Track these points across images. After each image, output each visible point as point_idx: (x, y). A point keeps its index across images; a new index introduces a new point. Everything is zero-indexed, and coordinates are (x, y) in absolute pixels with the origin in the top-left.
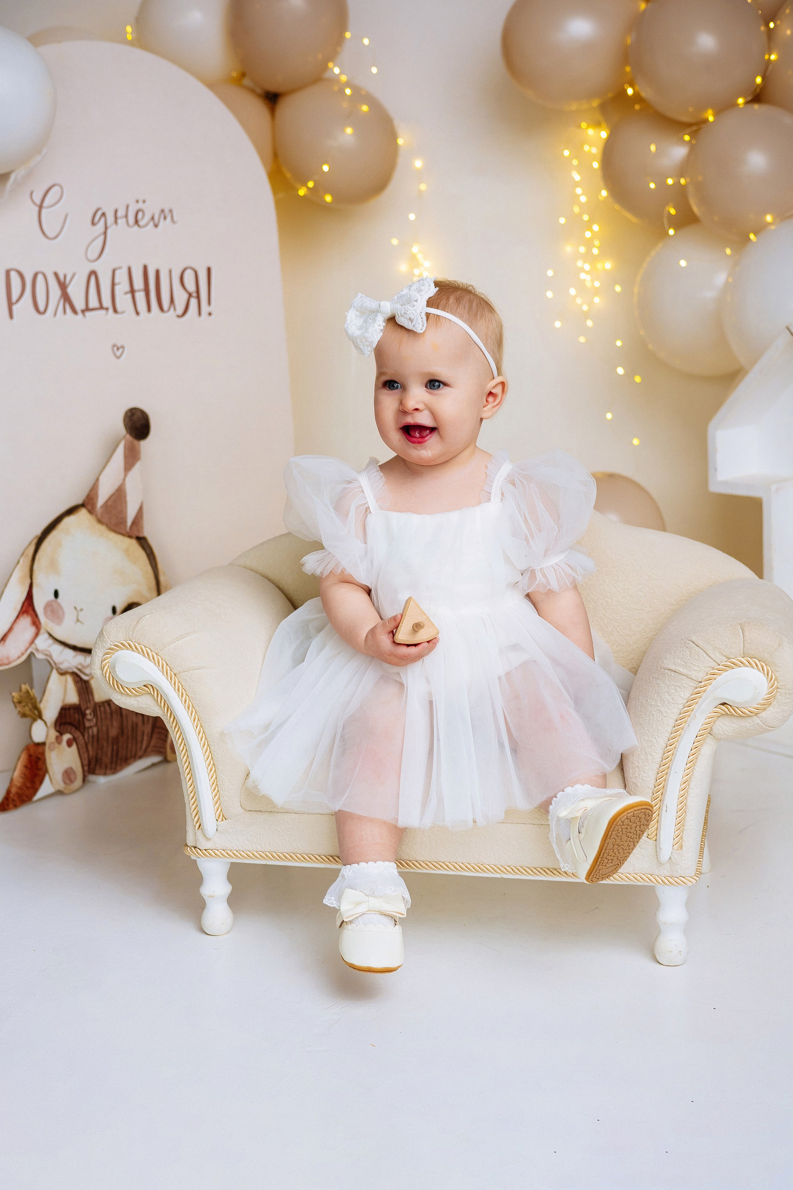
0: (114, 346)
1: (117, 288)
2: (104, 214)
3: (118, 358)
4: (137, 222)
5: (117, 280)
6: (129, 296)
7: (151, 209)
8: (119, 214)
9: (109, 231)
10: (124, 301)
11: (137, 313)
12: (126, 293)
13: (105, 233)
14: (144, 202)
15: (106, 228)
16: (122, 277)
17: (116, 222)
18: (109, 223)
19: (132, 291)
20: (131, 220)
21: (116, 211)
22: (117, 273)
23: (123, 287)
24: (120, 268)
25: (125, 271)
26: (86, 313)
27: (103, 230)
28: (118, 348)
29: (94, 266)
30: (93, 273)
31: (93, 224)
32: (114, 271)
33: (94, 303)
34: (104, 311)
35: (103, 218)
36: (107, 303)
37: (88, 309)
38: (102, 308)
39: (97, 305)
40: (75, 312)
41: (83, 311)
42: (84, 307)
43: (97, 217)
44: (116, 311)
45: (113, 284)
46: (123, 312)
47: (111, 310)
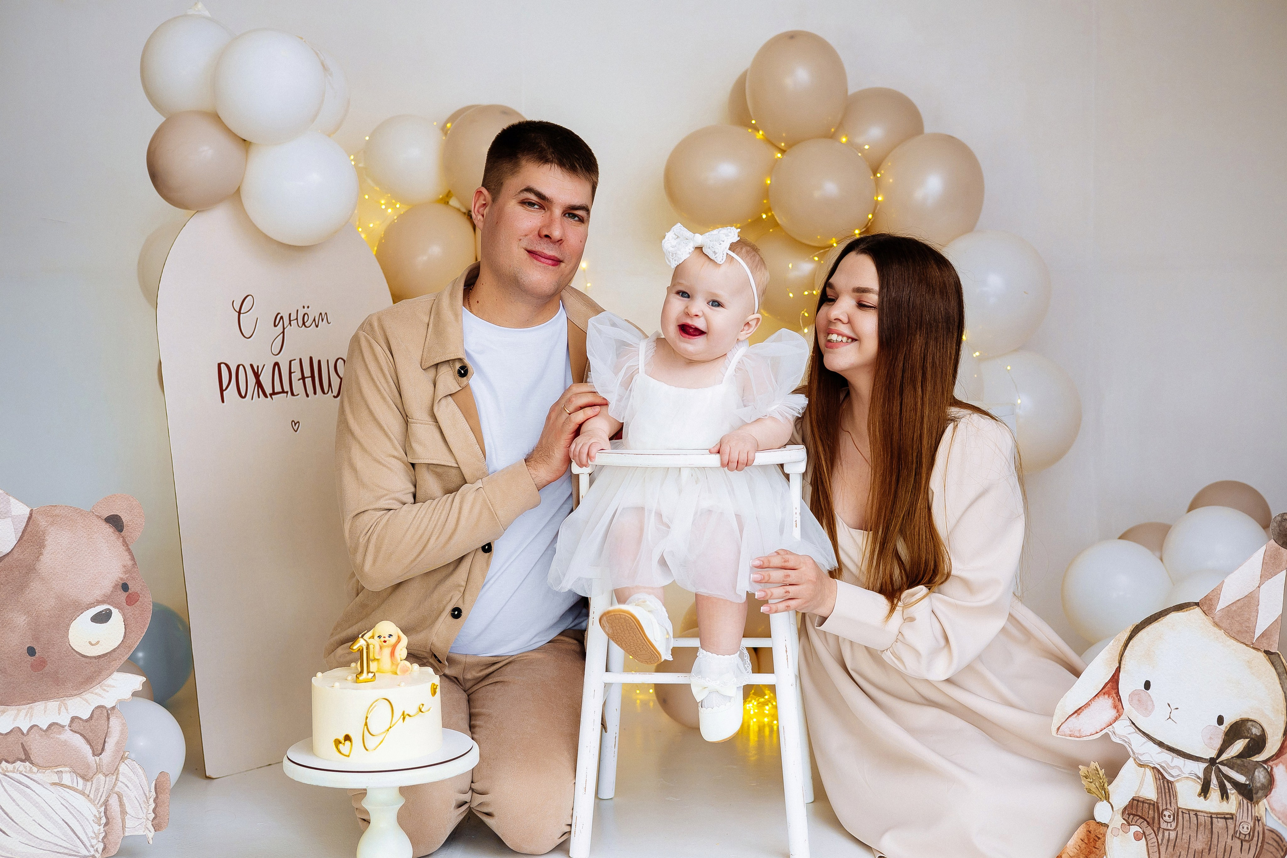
0: (293, 421)
1: (292, 374)
2: (282, 318)
3: (296, 431)
4: (303, 323)
5: (292, 371)
6: (301, 381)
7: (313, 313)
8: (291, 319)
9: (285, 330)
10: (298, 386)
11: (307, 396)
12: (299, 380)
13: (283, 332)
14: (309, 307)
15: (284, 329)
16: (296, 367)
17: (290, 323)
18: (285, 327)
19: (303, 378)
20: (300, 322)
21: (290, 315)
22: (292, 362)
23: (297, 375)
24: (295, 360)
25: (298, 361)
26: (273, 396)
27: (282, 331)
28: (295, 423)
29: (276, 359)
30: (277, 364)
31: (275, 326)
32: (290, 362)
33: (278, 388)
34: (286, 394)
35: (282, 320)
36: (287, 388)
37: (274, 393)
38: (283, 392)
39: (281, 390)
40: (266, 396)
41: (271, 395)
42: (271, 392)
43: (278, 320)
44: (293, 394)
45: (290, 373)
46: (298, 395)
47: (289, 393)
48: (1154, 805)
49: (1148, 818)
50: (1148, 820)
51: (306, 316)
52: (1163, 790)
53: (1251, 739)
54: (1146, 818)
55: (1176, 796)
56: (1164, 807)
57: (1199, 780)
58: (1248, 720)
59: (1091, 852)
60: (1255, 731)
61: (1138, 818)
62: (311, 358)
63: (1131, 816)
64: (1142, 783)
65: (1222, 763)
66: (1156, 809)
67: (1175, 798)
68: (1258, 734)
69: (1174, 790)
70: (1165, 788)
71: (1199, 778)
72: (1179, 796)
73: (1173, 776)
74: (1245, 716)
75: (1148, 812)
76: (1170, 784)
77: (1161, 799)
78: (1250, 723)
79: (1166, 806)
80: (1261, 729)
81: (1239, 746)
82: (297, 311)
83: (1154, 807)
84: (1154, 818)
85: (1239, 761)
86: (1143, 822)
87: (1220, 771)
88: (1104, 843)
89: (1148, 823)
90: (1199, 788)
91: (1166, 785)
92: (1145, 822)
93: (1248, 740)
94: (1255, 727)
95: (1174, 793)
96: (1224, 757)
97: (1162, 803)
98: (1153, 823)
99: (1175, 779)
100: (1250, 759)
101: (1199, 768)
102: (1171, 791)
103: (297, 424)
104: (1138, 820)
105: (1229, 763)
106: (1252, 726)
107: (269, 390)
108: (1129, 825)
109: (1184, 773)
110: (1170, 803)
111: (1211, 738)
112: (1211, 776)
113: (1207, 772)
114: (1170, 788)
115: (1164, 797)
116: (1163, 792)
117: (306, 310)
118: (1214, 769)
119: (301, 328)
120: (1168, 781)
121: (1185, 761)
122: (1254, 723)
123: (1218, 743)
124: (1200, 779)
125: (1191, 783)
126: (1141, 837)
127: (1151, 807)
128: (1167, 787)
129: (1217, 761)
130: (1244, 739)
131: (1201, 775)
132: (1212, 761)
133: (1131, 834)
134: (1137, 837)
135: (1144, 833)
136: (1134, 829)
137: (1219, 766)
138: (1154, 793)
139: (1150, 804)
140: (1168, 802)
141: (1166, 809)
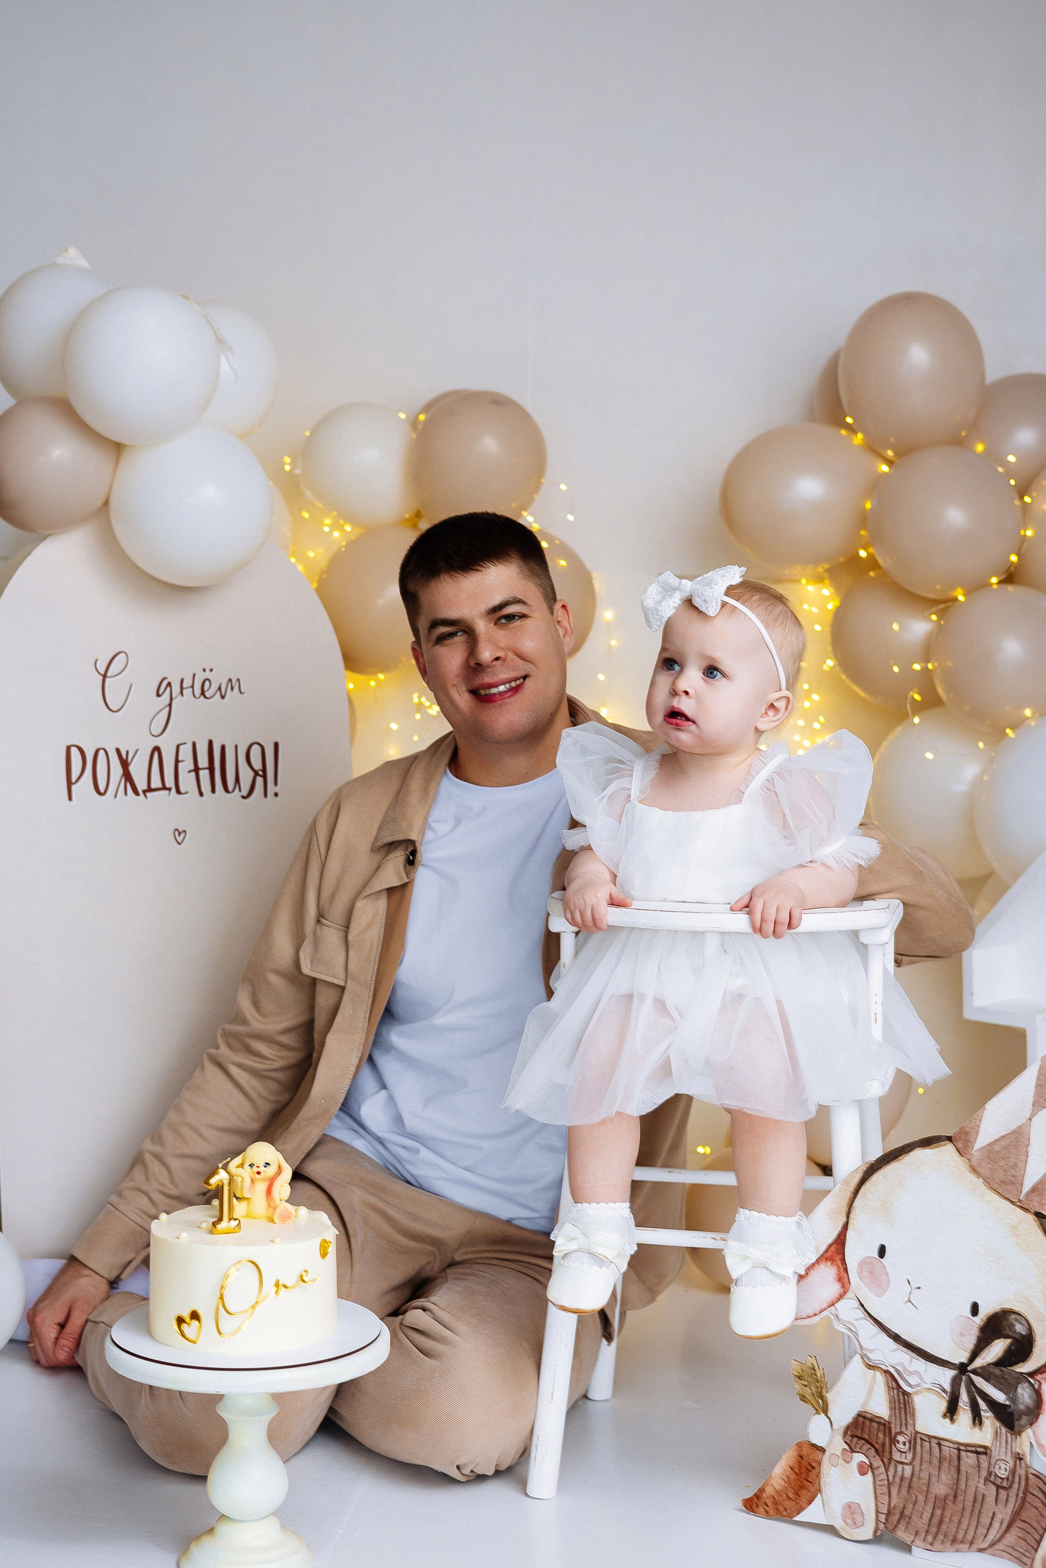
0: (176, 829)
2: (170, 685)
3: (179, 844)
4: (203, 693)
6: (193, 773)
7: (218, 679)
8: (184, 687)
9: (175, 704)
11: (201, 793)
12: (188, 773)
13: (170, 706)
14: (211, 670)
15: (172, 700)
16: (187, 753)
17: (182, 694)
18: (174, 694)
19: (197, 769)
20: (198, 692)
21: (182, 680)
22: (182, 747)
23: (187, 765)
24: (186, 743)
25: (190, 745)
26: (148, 794)
27: (168, 702)
28: (179, 833)
29: (157, 742)
30: (157, 749)
31: (158, 695)
32: (178, 747)
33: (156, 783)
34: (167, 792)
35: (169, 689)
36: (170, 782)
37: (150, 789)
38: (164, 788)
39: (160, 785)
40: (136, 793)
41: (144, 792)
42: (145, 787)
43: (163, 687)
44: (178, 792)
45: (177, 761)
46: (186, 793)
47: (174, 790)
48: (885, 1426)
49: (876, 1443)
50: (877, 1446)
51: (207, 683)
52: (897, 1404)
53: (1014, 1338)
54: (874, 1443)
55: (913, 1415)
56: (898, 1430)
57: (944, 1395)
58: (1011, 1312)
59: (802, 1487)
60: (1020, 1328)
61: (863, 1442)
62: (210, 743)
63: (855, 1439)
64: (870, 1392)
65: (974, 1372)
66: (887, 1431)
67: (912, 1418)
68: (1024, 1333)
69: (911, 1405)
70: (899, 1402)
71: (944, 1391)
72: (918, 1415)
73: (910, 1386)
74: (1007, 1306)
75: (877, 1434)
76: (906, 1397)
77: (893, 1416)
78: (1013, 1316)
79: (901, 1428)
80: (1027, 1326)
81: (997, 1348)
82: (194, 675)
83: (885, 1428)
84: (884, 1444)
85: (997, 1371)
86: (870, 1448)
87: (972, 1382)
88: (818, 1475)
89: (877, 1451)
90: (943, 1405)
91: (901, 1398)
92: (873, 1449)
93: (1009, 1341)
94: (1021, 1324)
95: (911, 1410)
96: (979, 1363)
97: (896, 1424)
98: (883, 1452)
99: (913, 1390)
100: (1011, 1368)
101: (946, 1376)
102: (907, 1406)
103: (183, 835)
104: (863, 1444)
105: (983, 1373)
106: (1016, 1320)
107: (141, 785)
108: (853, 1451)
109: (926, 1383)
110: (906, 1425)
111: (962, 1335)
112: (959, 1390)
113: (955, 1383)
114: (907, 1402)
115: (897, 1415)
116: (897, 1407)
117: (207, 675)
118: (963, 1379)
119: (198, 700)
120: (905, 1393)
121: (926, 1364)
122: (1018, 1317)
123: (971, 1342)
124: (945, 1393)
125: (934, 1398)
126: (866, 1470)
127: (882, 1427)
128: (902, 1401)
129: (969, 1368)
130: (1005, 1338)
131: (948, 1388)
132: (962, 1368)
133: (854, 1465)
134: (862, 1470)
135: (871, 1466)
136: (859, 1458)
137: (971, 1375)
138: (885, 1407)
139: (879, 1423)
140: (904, 1422)
141: (901, 1433)
